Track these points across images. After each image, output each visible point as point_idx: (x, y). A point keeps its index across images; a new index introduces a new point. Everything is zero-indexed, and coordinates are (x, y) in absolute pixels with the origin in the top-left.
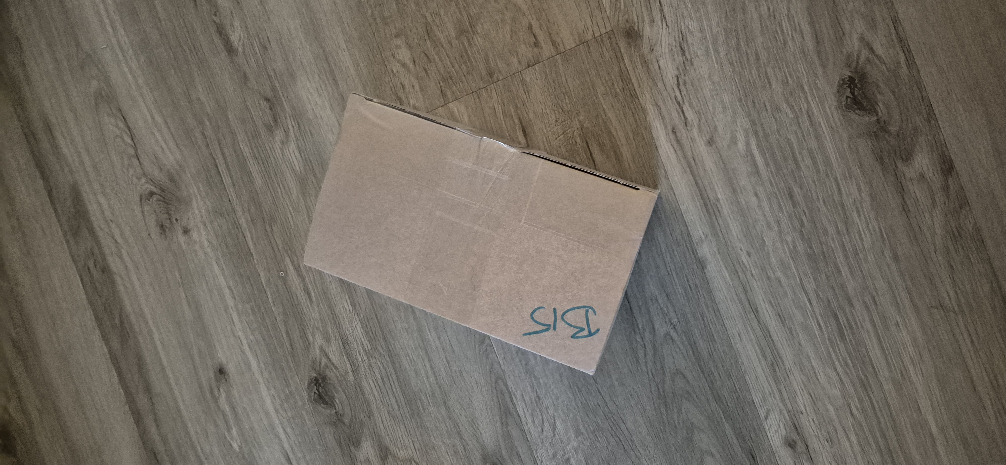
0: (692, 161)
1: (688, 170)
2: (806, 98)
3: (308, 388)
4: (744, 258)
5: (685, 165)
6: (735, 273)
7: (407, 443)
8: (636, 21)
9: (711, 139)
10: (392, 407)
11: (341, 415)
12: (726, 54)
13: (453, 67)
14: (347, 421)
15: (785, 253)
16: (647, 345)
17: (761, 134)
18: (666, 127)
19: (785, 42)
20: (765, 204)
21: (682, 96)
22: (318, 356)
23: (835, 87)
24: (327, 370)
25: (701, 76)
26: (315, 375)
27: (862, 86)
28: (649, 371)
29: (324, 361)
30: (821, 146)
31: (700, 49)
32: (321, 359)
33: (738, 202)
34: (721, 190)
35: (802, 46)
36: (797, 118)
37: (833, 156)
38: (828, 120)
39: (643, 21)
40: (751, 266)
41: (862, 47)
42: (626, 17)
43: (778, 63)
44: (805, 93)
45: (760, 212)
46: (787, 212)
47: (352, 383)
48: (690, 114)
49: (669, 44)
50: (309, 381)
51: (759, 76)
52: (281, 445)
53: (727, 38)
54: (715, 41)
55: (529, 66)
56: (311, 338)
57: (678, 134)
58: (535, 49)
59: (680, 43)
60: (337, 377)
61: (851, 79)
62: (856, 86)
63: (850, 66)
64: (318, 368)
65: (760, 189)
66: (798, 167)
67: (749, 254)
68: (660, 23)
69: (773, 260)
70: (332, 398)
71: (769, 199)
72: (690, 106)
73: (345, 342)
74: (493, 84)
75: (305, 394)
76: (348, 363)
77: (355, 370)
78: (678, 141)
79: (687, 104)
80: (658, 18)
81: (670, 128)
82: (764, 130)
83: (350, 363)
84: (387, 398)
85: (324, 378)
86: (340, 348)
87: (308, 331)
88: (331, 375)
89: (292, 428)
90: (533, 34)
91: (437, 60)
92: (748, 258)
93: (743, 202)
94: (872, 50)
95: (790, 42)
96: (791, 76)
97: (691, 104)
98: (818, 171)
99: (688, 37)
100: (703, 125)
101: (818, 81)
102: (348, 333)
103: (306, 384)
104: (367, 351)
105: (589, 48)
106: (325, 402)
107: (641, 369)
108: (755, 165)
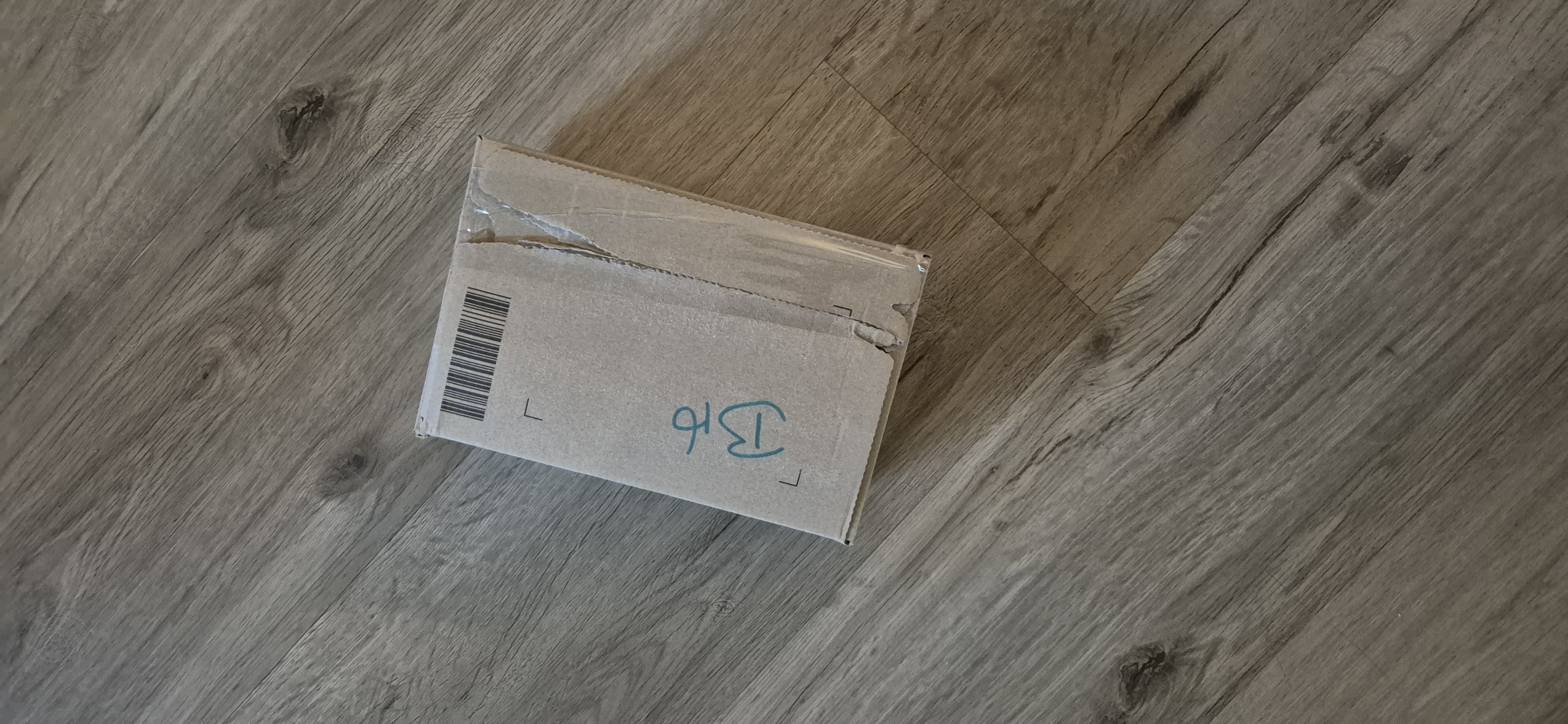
0: (964, 514)
1: (950, 515)
2: (1112, 616)
3: (298, 92)
4: (866, 648)
5: (953, 509)
6: (839, 647)
7: (310, 307)
8: (1121, 342)
9: (1005, 523)
10: (353, 254)
11: (286, 172)
12: (1128, 486)
13: (941, 96)
14: (282, 186)
15: (899, 695)
16: (676, 584)
17: (1043, 584)
18: (994, 456)
19: (1174, 553)
20: (951, 638)
21: (1047, 455)
22: (362, 84)
23: (1143, 643)
24: (347, 112)
25: (1084, 468)
26: (326, 94)
27: (1157, 674)
28: (641, 607)
29: (359, 99)
30: (1060, 666)
31: (1120, 449)
32: (359, 92)
33: (937, 603)
34: (943, 573)
35: (1179, 575)
36: (1083, 618)
37: (1053, 686)
38: (1097, 655)
39: (1125, 352)
40: (860, 663)
41: (1206, 649)
42: (1122, 325)
43: (1142, 558)
44: (1119, 611)
45: (937, 636)
46: (955, 669)
47: (353, 166)
48: (1027, 479)
49: (1109, 404)
50: (308, 87)
51: (1116, 544)
52: (167, 90)
53: (1149, 476)
54: (1138, 463)
55: (994, 216)
56: (384, 56)
57: (992, 478)
58: (1023, 214)
59: (1117, 417)
60: (345, 136)
61: (1161, 656)
62: (1154, 667)
63: (1176, 647)
64: (339, 94)
65: (968, 621)
66: (1019, 652)
67: (874, 652)
68: (1133, 376)
69: (883, 685)
70: (304, 145)
71: (960, 639)
72: (1037, 474)
73: (413, 122)
74: (944, 173)
75: (282, 92)
76: (381, 142)
77: (376, 162)
78: (982, 482)
79: (1039, 467)
80: (1139, 369)
81: (994, 463)
82: (1048, 585)
83: (383, 148)
84: (364, 239)
85: (330, 113)
86: (398, 118)
87: (394, 46)
88: (343, 122)
89: (210, 96)
90: (1042, 201)
91: (940, 64)
92: (869, 653)
93: (940, 609)
94: (1208, 660)
95: (1176, 559)
96: (1134, 583)
97: (1039, 475)
98: (1026, 679)
99: (1130, 424)
100: (1019, 504)
101: (1140, 619)
102: (430, 120)
103: (300, 85)
104: (422, 167)
105: (1057, 293)
106: (290, 134)
107: (637, 595)
108: (998, 598)
